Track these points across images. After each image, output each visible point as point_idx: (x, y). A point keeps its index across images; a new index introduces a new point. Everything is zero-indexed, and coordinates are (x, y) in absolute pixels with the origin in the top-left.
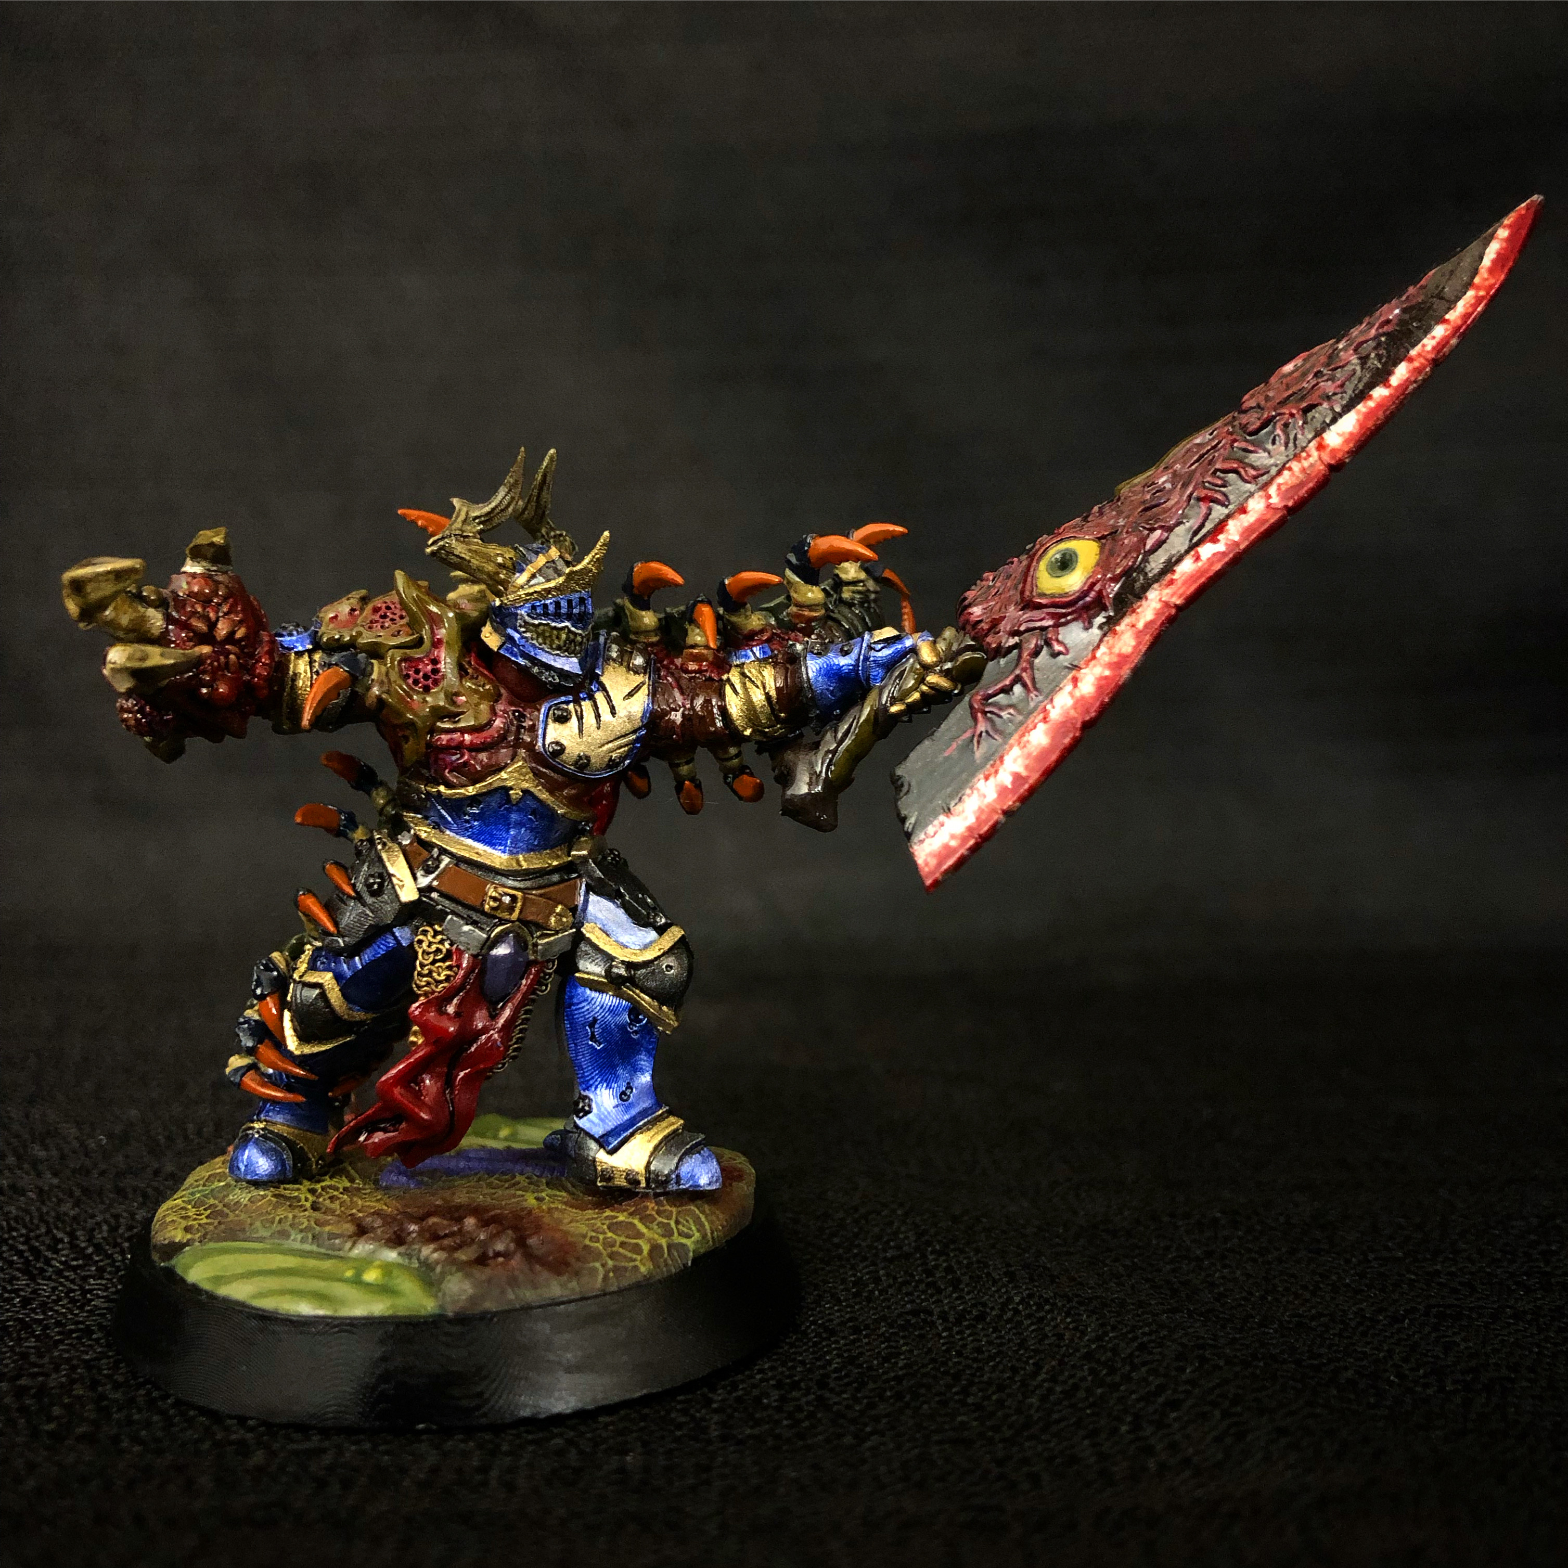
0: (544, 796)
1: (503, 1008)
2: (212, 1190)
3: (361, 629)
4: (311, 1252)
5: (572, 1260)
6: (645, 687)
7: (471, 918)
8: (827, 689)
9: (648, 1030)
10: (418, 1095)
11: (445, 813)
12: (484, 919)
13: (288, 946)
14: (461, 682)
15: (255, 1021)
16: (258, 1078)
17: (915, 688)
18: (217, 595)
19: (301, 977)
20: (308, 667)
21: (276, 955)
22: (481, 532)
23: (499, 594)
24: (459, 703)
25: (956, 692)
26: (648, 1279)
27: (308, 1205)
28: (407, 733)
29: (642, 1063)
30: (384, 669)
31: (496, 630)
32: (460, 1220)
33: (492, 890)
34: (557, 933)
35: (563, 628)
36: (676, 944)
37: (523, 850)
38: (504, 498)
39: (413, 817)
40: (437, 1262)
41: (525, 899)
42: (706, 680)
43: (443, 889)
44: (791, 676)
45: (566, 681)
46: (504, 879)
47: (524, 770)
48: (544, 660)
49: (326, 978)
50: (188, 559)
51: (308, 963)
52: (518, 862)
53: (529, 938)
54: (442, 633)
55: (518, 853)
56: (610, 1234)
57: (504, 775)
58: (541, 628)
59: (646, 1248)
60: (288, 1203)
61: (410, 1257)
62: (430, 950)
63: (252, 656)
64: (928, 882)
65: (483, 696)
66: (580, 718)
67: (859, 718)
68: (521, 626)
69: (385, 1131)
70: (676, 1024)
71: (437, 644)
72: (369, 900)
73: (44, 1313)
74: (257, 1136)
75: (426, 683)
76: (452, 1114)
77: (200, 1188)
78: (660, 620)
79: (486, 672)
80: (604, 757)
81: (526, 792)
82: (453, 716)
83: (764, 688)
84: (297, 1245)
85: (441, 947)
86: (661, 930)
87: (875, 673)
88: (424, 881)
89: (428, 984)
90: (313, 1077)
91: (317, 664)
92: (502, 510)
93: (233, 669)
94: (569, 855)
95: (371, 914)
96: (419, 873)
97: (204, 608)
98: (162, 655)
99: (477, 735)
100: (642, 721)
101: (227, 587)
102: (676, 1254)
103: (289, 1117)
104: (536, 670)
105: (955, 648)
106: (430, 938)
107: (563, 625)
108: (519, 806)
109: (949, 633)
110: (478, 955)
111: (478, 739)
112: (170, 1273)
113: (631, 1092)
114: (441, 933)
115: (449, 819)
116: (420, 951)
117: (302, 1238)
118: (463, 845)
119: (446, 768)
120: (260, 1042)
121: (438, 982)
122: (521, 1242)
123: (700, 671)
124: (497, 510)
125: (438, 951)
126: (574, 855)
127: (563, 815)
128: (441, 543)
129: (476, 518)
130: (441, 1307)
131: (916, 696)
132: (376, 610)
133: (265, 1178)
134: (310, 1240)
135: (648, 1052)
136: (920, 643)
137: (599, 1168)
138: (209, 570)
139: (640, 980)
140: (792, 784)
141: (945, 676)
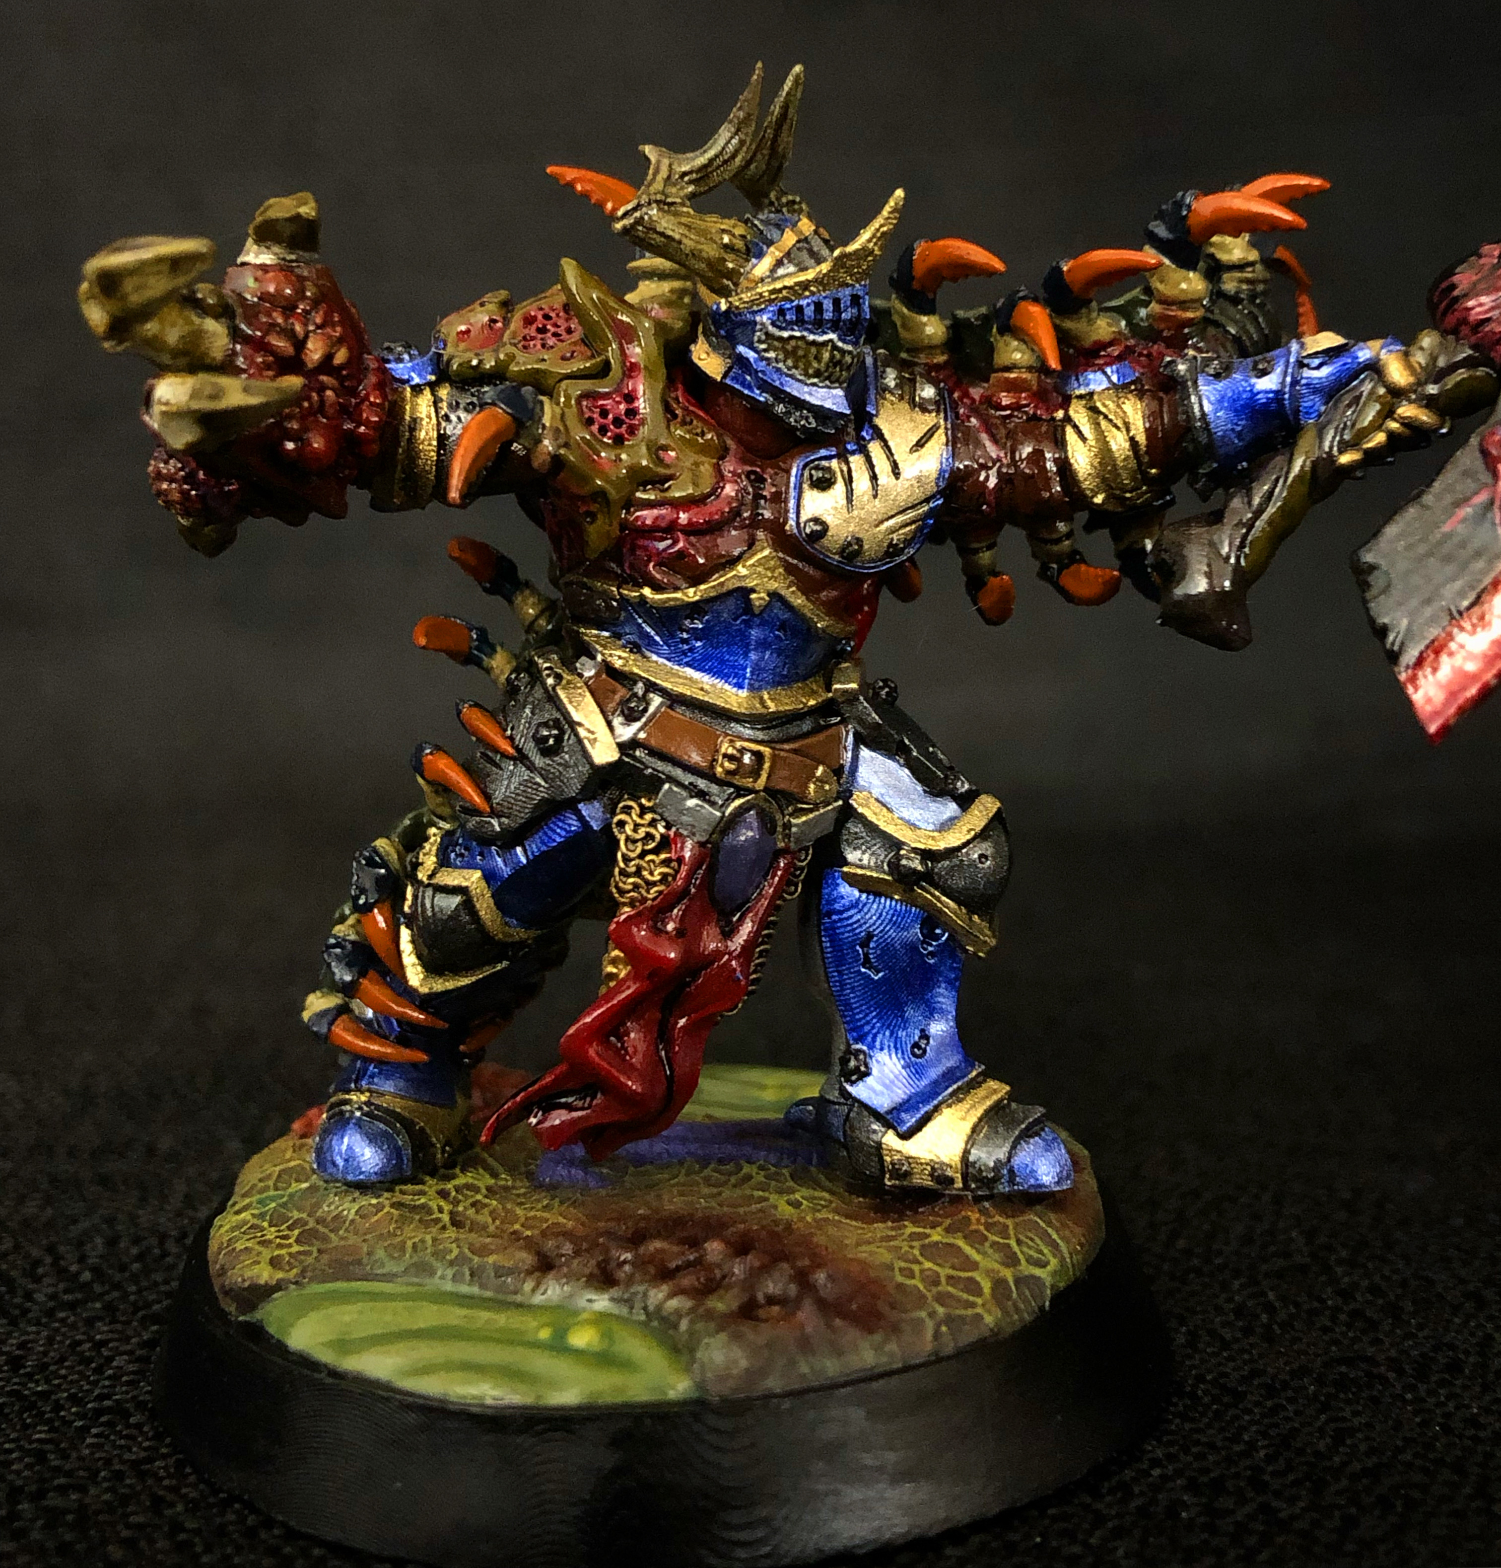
0: (798, 601)
1: (741, 920)
2: (291, 1196)
3: (513, 350)
4: (471, 1297)
5: (885, 1309)
6: (941, 431)
7: (695, 787)
8: (1233, 430)
9: (953, 947)
10: (620, 1054)
11: (649, 629)
12: (714, 788)
13: (399, 829)
14: (668, 427)
15: (353, 943)
16: (351, 1025)
17: (1377, 426)
18: (304, 298)
19: (430, 877)
20: (433, 409)
21: (381, 843)
22: (692, 196)
23: (724, 292)
24: (667, 460)
25: (1444, 431)
26: (997, 1334)
27: (446, 1218)
28: (594, 507)
29: (941, 999)
30: (558, 410)
31: (715, 348)
32: (694, 1243)
33: (726, 745)
34: (816, 807)
35: (824, 344)
36: (991, 821)
37: (768, 683)
38: (729, 142)
39: (598, 636)
40: (678, 1314)
41: (774, 758)
42: (1029, 419)
43: (653, 742)
44: (1170, 412)
45: (824, 424)
46: (739, 728)
47: (772, 563)
48: (795, 393)
49: (472, 879)
50: (250, 241)
51: (437, 856)
52: (762, 702)
53: (778, 816)
54: (636, 352)
55: (760, 689)
56: (928, 1265)
57: (741, 570)
58: (793, 343)
59: (986, 1286)
60: (417, 1217)
61: (629, 1302)
62: (638, 837)
63: (354, 392)
64: (1432, 729)
65: (704, 449)
66: (849, 481)
67: (1288, 473)
68: (760, 341)
69: (570, 1108)
70: (993, 942)
71: (631, 370)
72: (539, 761)
73: (48, 1381)
74: (358, 1114)
75: (618, 431)
76: (670, 1079)
77: (272, 1193)
78: (947, 328)
79: (701, 414)
80: (882, 541)
81: (774, 595)
82: (659, 481)
83: (1128, 430)
84: (449, 1287)
85: (652, 831)
86: (965, 802)
87: (1309, 404)
88: (626, 732)
89: (636, 887)
90: (442, 1025)
91: (444, 405)
92: (725, 162)
93: (331, 411)
94: (829, 690)
95: (543, 783)
96: (617, 721)
97: (286, 318)
98: (246, 390)
99: (696, 510)
100: (937, 485)
101: (316, 285)
102: (1027, 1293)
103: (402, 1084)
104: (780, 408)
105: (1441, 362)
106: (635, 817)
107: (826, 337)
108: (763, 617)
109: (1428, 340)
110: (707, 842)
111: (698, 516)
112: (257, 1332)
113: (928, 1044)
114: (652, 810)
115: (657, 638)
116: (622, 838)
117: (454, 1275)
118: (680, 677)
119: (649, 561)
120: (363, 974)
121: (650, 884)
122: (802, 1278)
123: (1016, 407)
124: (718, 162)
125: (649, 837)
126: (836, 690)
127: (823, 630)
128: (637, 214)
129: (685, 174)
130: (700, 1386)
131: (1380, 438)
132: (529, 321)
133: (374, 1178)
134: (468, 1277)
135: (950, 983)
136: (1383, 355)
137: (888, 1159)
138: (284, 259)
139: (940, 877)
140: (1183, 577)
141: (1427, 406)
